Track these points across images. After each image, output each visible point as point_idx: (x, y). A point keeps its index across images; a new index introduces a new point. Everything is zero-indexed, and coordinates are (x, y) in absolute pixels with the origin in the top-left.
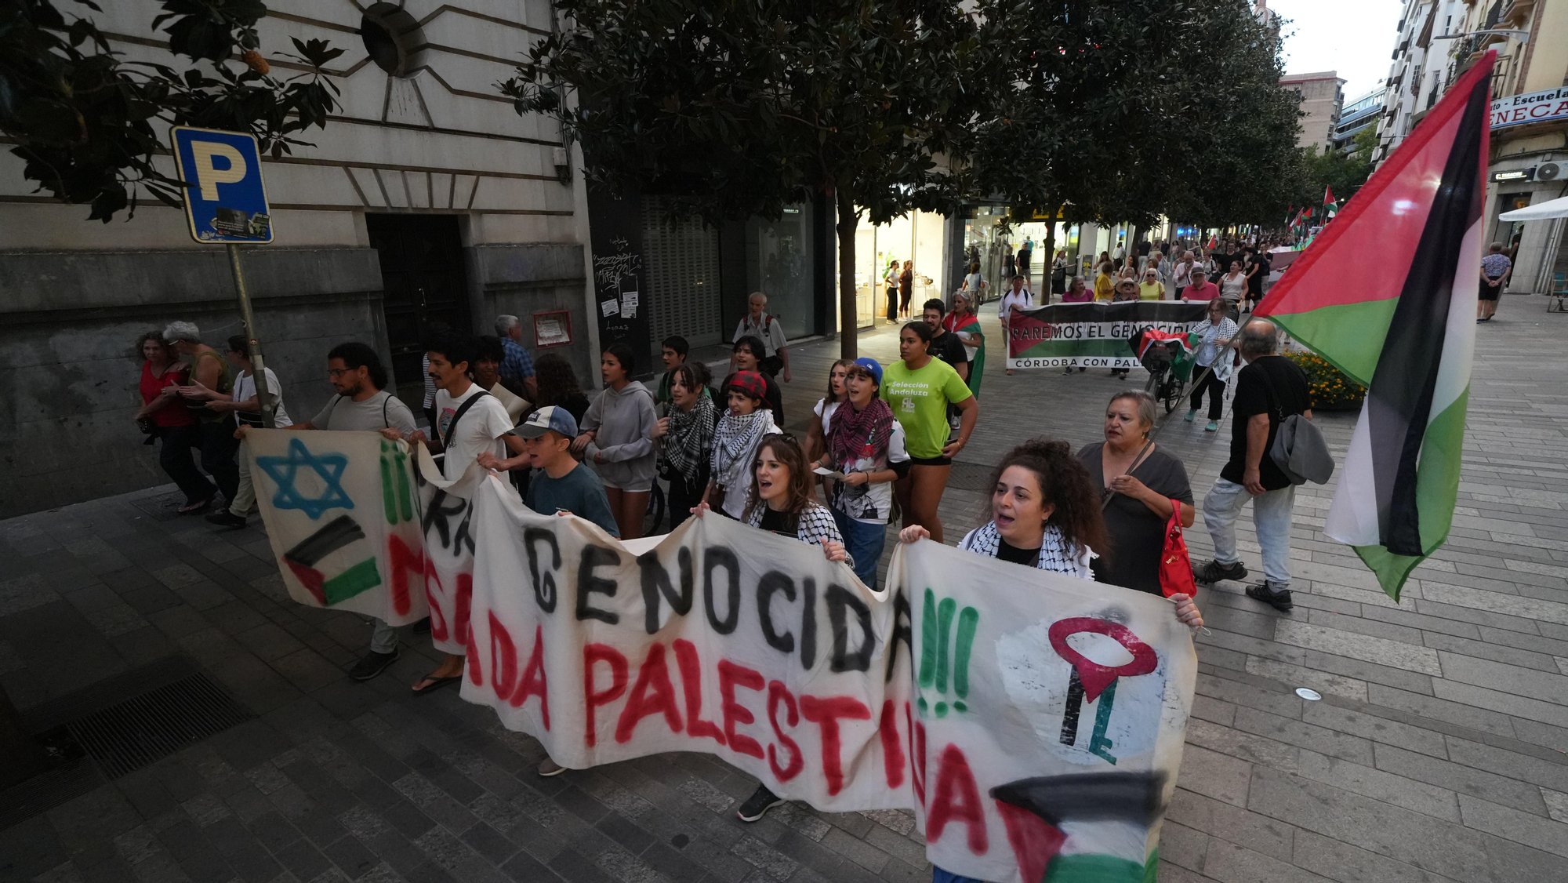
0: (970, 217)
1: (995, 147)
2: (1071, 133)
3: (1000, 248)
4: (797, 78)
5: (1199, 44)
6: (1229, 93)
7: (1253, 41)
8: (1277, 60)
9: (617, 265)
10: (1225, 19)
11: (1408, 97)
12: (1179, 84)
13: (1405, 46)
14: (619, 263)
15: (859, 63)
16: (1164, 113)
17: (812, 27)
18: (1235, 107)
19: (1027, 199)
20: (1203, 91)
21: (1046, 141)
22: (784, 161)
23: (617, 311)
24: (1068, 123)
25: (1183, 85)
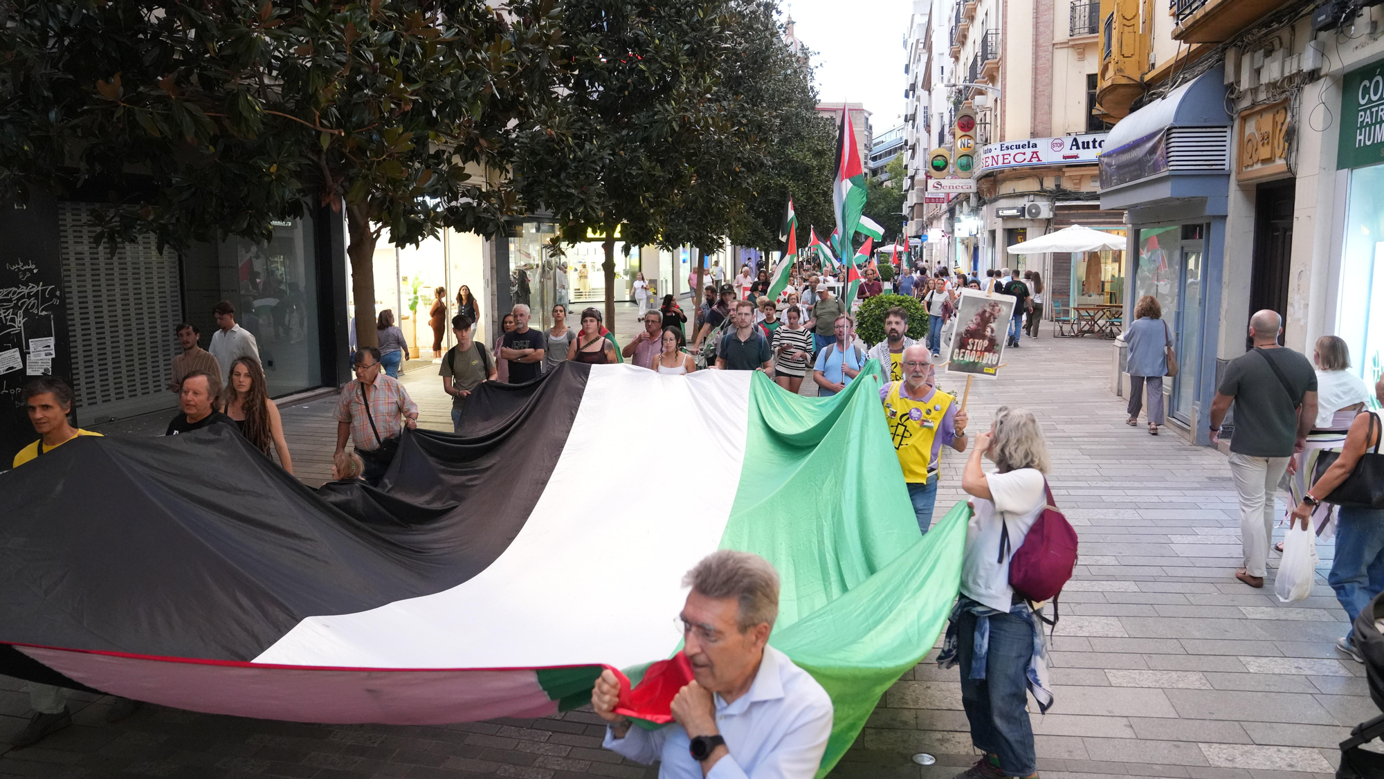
0: (515, 235)
1: (539, 158)
2: (621, 146)
3: (552, 272)
4: (288, 70)
5: (740, 66)
6: (774, 117)
7: (788, 68)
8: (812, 88)
9: (18, 300)
10: (760, 44)
11: (923, 134)
12: (725, 103)
13: (913, 87)
14: (23, 297)
15: (370, 57)
16: (715, 133)
17: (310, 14)
18: (780, 130)
19: (580, 217)
20: (748, 113)
21: (595, 154)
22: (274, 169)
23: (19, 366)
24: (617, 135)
25: (729, 105)
